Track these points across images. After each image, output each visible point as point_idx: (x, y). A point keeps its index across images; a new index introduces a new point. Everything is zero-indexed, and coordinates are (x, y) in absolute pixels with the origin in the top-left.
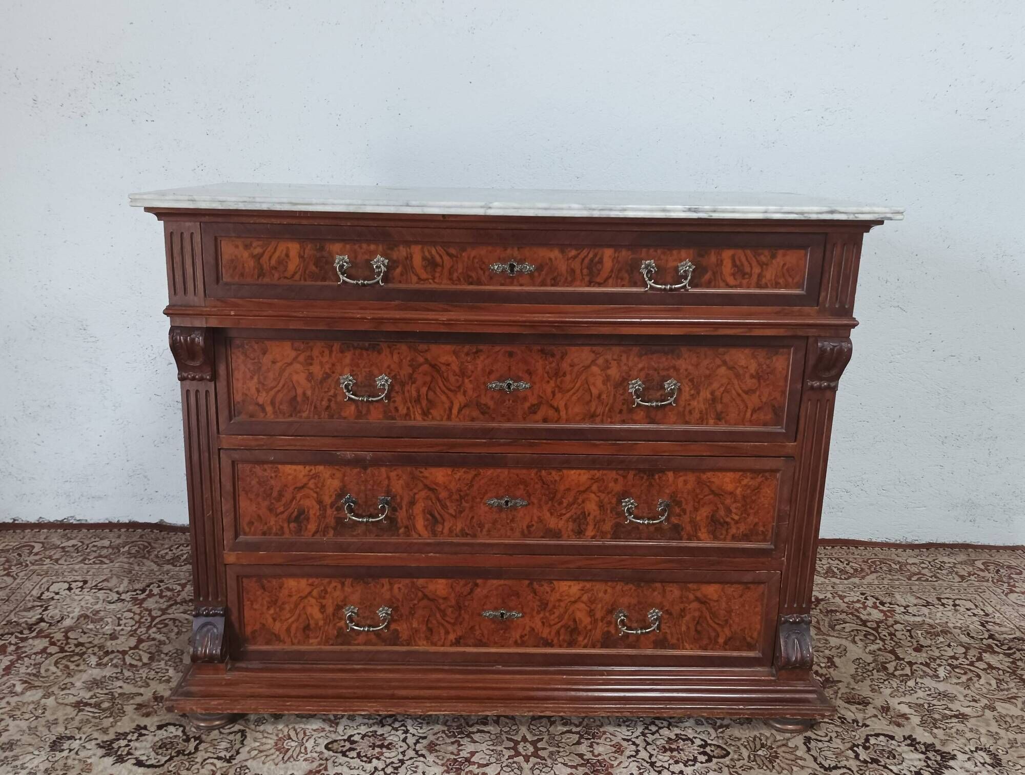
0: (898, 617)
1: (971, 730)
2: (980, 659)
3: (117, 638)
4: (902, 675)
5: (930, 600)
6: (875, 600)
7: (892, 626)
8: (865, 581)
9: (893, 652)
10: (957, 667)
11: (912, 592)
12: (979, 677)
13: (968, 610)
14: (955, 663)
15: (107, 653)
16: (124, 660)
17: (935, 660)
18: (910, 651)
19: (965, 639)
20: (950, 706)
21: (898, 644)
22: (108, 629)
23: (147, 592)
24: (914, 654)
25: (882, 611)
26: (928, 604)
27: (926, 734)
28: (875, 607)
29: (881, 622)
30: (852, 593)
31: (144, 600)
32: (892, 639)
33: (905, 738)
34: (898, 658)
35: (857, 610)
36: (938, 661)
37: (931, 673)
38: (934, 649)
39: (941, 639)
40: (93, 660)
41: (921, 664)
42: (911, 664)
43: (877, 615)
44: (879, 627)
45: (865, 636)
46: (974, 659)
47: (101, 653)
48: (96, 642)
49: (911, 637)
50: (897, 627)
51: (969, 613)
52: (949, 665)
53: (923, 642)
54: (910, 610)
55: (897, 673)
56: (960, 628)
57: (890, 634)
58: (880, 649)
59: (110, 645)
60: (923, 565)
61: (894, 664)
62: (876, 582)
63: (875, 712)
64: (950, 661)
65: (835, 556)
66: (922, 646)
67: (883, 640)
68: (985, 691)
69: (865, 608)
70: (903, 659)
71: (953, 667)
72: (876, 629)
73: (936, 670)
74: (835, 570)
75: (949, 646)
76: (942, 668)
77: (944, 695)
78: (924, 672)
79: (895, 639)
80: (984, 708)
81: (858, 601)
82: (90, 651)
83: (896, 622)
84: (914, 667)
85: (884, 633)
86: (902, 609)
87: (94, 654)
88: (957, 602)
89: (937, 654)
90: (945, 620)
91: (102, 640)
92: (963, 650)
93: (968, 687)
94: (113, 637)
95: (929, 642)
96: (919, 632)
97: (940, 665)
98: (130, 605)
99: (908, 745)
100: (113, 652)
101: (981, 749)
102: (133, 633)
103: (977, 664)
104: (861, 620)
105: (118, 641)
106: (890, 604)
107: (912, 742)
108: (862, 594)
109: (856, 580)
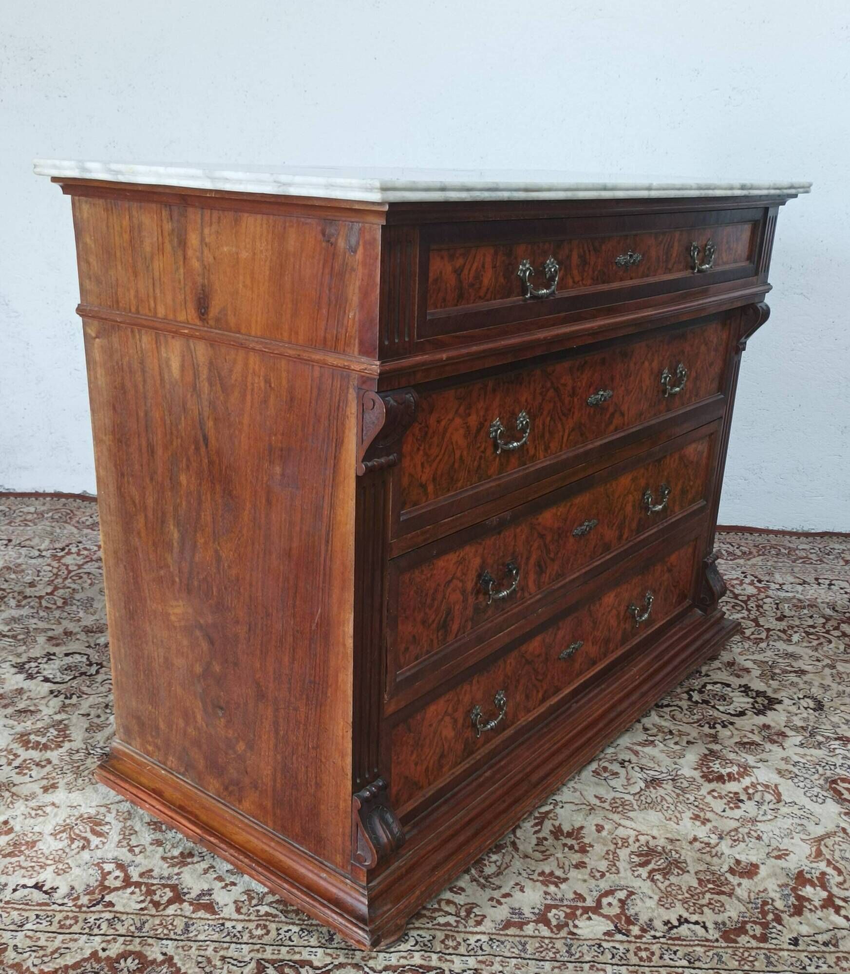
0: (770, 593)
1: (806, 682)
2: (837, 628)
3: (35, 586)
4: (756, 639)
5: (807, 580)
6: (753, 578)
7: (762, 600)
8: (750, 563)
9: (756, 621)
10: (812, 634)
11: (792, 572)
12: (830, 642)
13: (841, 588)
14: (812, 630)
15: (25, 597)
16: (40, 603)
17: (793, 628)
18: (772, 620)
19: (828, 612)
20: (794, 664)
21: (762, 615)
22: (28, 579)
23: (66, 551)
24: (775, 622)
25: (756, 587)
26: (805, 582)
27: (762, 684)
28: (752, 583)
29: (753, 596)
30: (733, 572)
31: (63, 557)
32: (758, 610)
33: (740, 686)
34: (758, 625)
35: (733, 586)
36: (796, 629)
37: (785, 637)
38: (795, 618)
39: (806, 611)
40: (13, 603)
41: (779, 630)
42: (768, 630)
43: (750, 590)
44: (749, 599)
45: (733, 607)
46: (831, 628)
47: (20, 598)
48: (16, 589)
49: (777, 609)
50: (768, 600)
51: (842, 591)
52: (806, 632)
53: (787, 613)
54: (785, 587)
55: (752, 637)
56: (828, 603)
57: (758, 606)
58: (743, 618)
59: (28, 591)
60: (812, 551)
61: (752, 630)
62: (760, 563)
63: (720, 665)
64: (807, 630)
65: (728, 540)
66: (785, 617)
67: (749, 610)
68: (831, 653)
69: (741, 583)
70: (762, 626)
71: (808, 634)
72: (745, 602)
73: (791, 636)
74: (724, 552)
75: (811, 617)
76: (798, 634)
77: (792, 656)
78: (779, 637)
79: (761, 610)
80: (824, 667)
81: (737, 579)
82: (11, 595)
83: (767, 597)
84: (771, 633)
85: (752, 605)
86: (778, 586)
87: (14, 598)
88: (833, 582)
89: (797, 623)
90: (816, 596)
91: (22, 588)
92: (824, 621)
93: (816, 650)
94: (32, 585)
95: (793, 613)
96: (786, 605)
97: (796, 632)
98: (49, 561)
99: (741, 692)
100: (30, 597)
101: (809, 697)
102: (50, 583)
103: (832, 632)
104: (734, 593)
105: (37, 589)
106: (767, 581)
107: (746, 690)
108: (743, 573)
109: (741, 561)
